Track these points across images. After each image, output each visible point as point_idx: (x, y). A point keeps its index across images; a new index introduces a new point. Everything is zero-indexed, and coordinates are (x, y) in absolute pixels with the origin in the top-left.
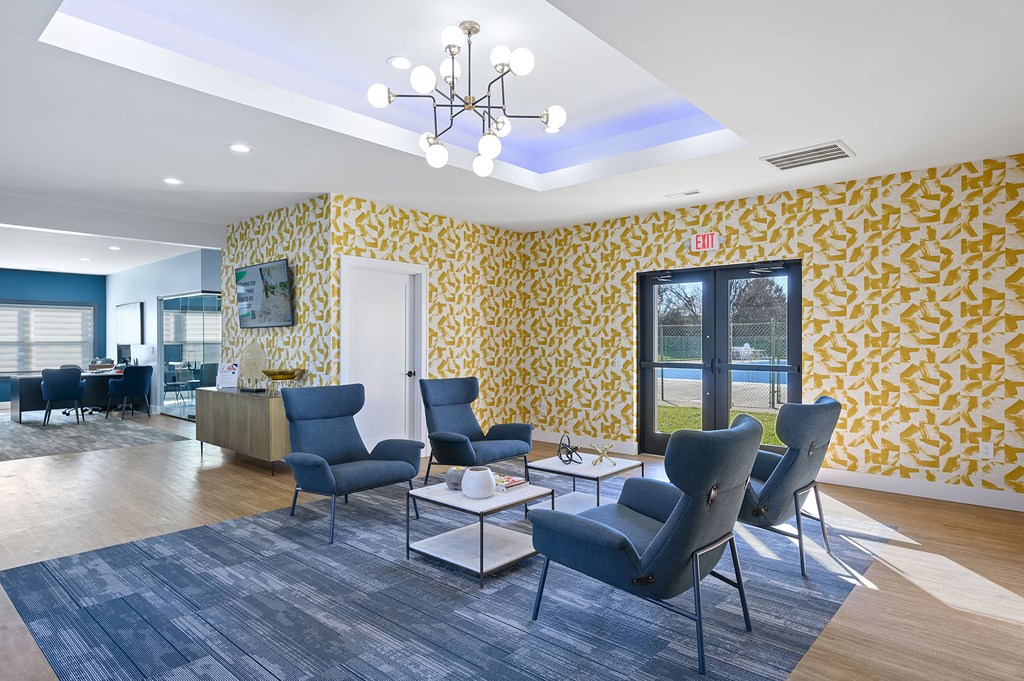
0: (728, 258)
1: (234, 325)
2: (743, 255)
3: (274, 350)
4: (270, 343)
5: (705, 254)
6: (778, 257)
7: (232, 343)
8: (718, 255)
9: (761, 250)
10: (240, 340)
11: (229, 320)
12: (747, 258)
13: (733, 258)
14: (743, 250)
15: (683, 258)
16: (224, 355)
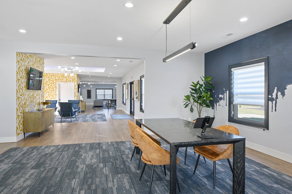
1: (22, 88)
3: (34, 97)
4: (33, 95)
7: (21, 95)
10: (24, 94)
11: (20, 85)
16: (18, 101)
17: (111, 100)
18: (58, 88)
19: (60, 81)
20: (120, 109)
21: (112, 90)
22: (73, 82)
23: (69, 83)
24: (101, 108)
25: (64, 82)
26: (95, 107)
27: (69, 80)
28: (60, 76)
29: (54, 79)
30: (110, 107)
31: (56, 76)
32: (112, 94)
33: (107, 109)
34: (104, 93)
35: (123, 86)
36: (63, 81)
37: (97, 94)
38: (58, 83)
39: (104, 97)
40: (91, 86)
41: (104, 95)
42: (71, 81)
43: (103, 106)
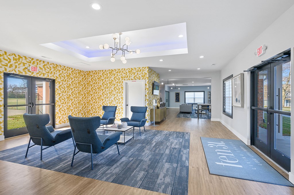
0: (40, 75)
2: (44, 76)
5: (33, 73)
6: (52, 78)
8: (37, 74)
9: (48, 75)
12: (45, 76)
13: (41, 76)
14: (44, 74)
15: (25, 72)
17: (203, 106)
18: (124, 88)
19: (127, 79)
20: (218, 120)
21: (203, 93)
22: (143, 79)
23: (138, 81)
24: (189, 115)
25: (132, 79)
26: (182, 113)
27: (138, 77)
28: (127, 71)
29: (120, 77)
30: (201, 113)
31: (122, 72)
32: (203, 97)
33: (197, 119)
34: (194, 96)
35: (224, 84)
36: (130, 79)
37: (186, 97)
38: (125, 82)
39: (194, 101)
40: (179, 89)
41: (194, 98)
42: (141, 78)
43: (191, 112)
